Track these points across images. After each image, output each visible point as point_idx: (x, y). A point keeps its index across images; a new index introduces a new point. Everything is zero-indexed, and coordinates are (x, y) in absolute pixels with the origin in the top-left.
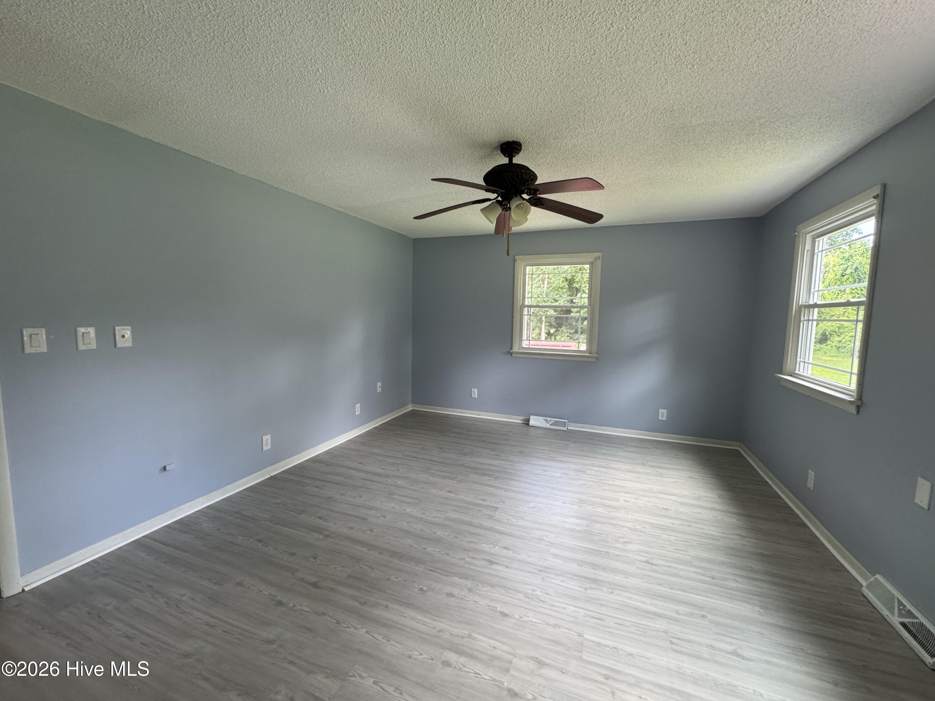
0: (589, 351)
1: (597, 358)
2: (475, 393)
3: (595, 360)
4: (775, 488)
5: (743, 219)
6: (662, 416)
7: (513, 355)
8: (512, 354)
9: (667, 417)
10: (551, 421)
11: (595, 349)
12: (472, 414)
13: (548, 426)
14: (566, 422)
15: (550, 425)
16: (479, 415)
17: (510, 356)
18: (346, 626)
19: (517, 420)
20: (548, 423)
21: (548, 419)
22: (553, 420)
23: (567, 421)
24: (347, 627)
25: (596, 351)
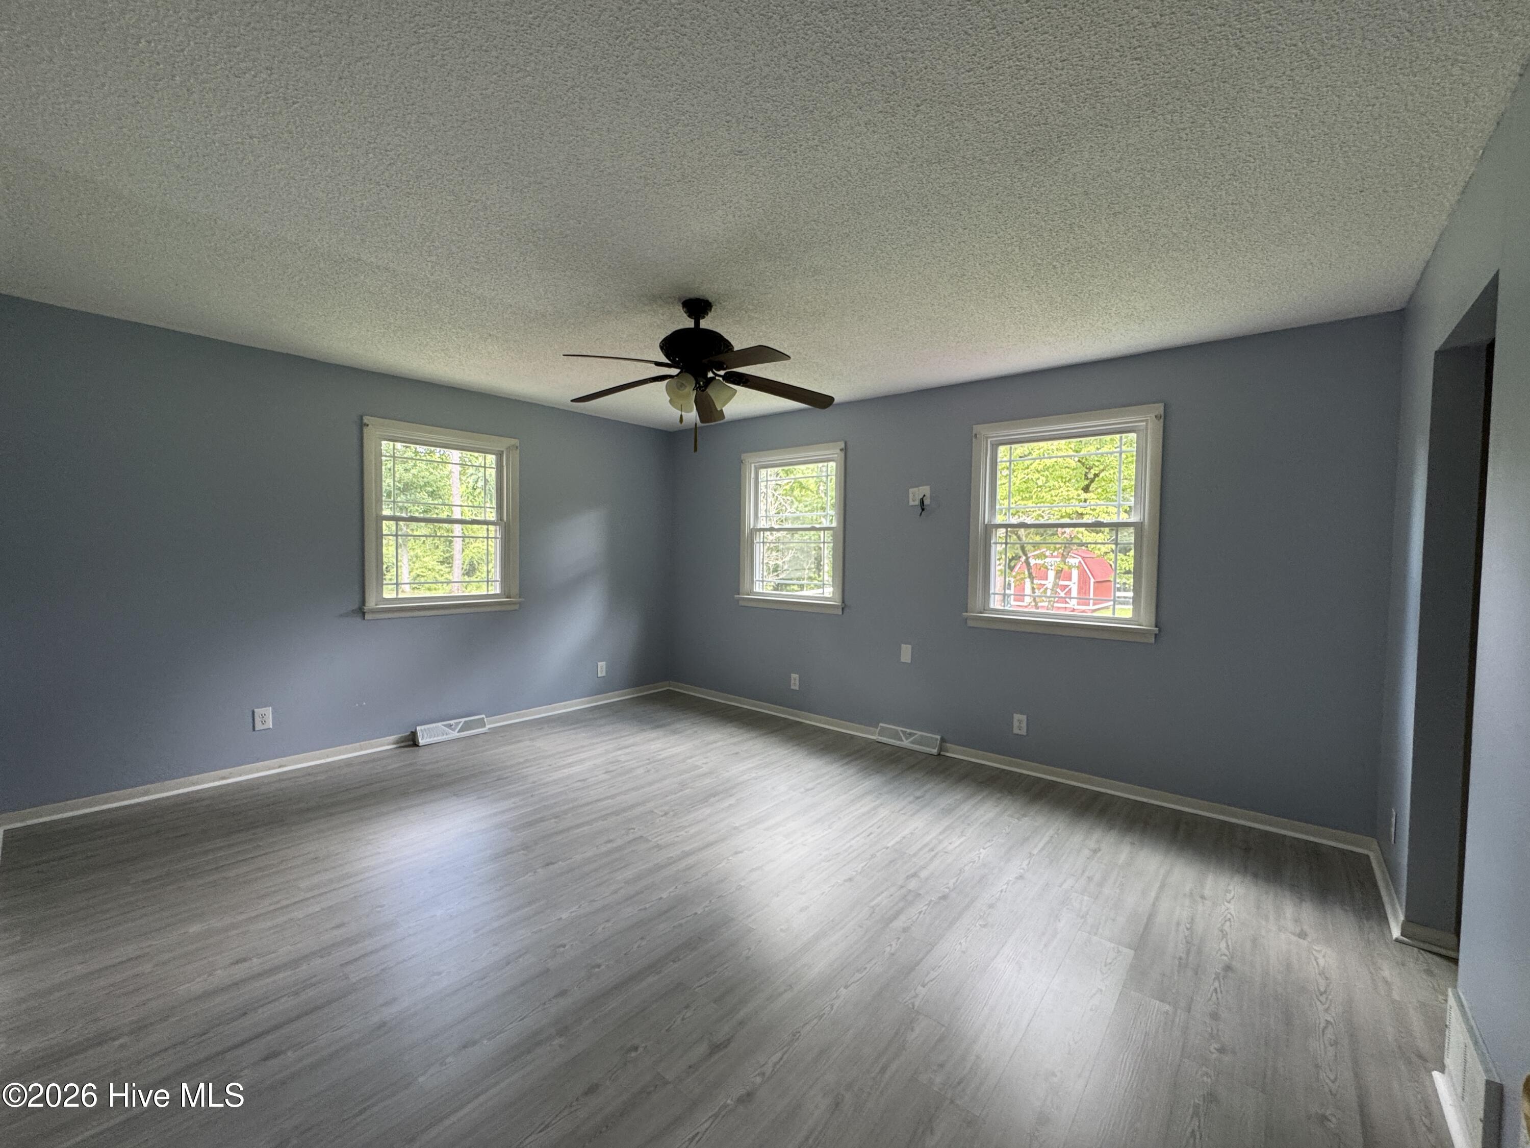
0: (506, 593)
1: (520, 603)
2: (266, 717)
3: (517, 607)
4: (745, 707)
5: (661, 431)
6: (602, 672)
7: (367, 617)
8: (364, 614)
9: (607, 672)
10: (457, 724)
11: (515, 590)
12: (258, 771)
13: (455, 734)
14: (483, 718)
15: (459, 731)
16: (280, 767)
17: (359, 619)
18: (828, 1009)
19: (384, 745)
20: (454, 730)
21: (452, 722)
22: (460, 722)
23: (483, 716)
24: (832, 1008)
25: (517, 591)
